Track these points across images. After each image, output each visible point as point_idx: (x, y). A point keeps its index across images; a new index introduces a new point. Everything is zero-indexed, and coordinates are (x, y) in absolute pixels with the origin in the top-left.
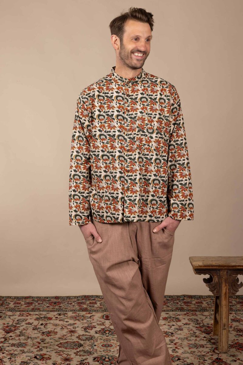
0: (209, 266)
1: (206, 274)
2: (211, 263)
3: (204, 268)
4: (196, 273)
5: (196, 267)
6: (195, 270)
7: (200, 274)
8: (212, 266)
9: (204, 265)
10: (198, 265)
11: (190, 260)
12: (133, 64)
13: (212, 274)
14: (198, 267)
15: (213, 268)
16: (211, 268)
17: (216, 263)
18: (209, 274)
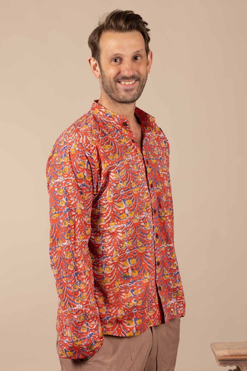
0: (236, 356)
1: (232, 366)
2: (239, 352)
3: (230, 358)
4: (221, 364)
5: (220, 357)
6: (219, 360)
7: (225, 365)
8: (240, 355)
9: (229, 355)
10: (223, 355)
11: (212, 348)
12: (121, 97)
13: (240, 366)
14: (222, 357)
15: (241, 357)
16: (238, 357)
17: (245, 352)
18: (236, 365)
